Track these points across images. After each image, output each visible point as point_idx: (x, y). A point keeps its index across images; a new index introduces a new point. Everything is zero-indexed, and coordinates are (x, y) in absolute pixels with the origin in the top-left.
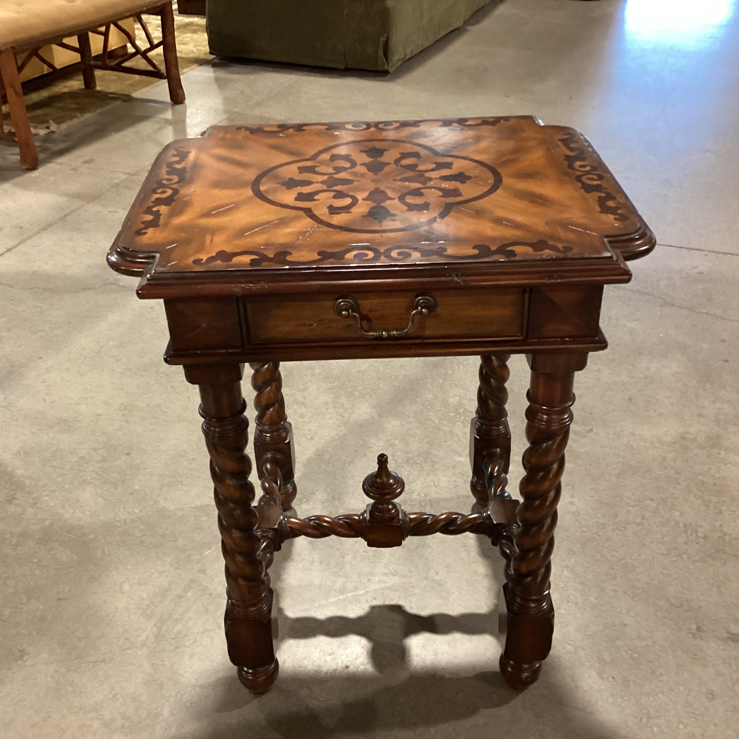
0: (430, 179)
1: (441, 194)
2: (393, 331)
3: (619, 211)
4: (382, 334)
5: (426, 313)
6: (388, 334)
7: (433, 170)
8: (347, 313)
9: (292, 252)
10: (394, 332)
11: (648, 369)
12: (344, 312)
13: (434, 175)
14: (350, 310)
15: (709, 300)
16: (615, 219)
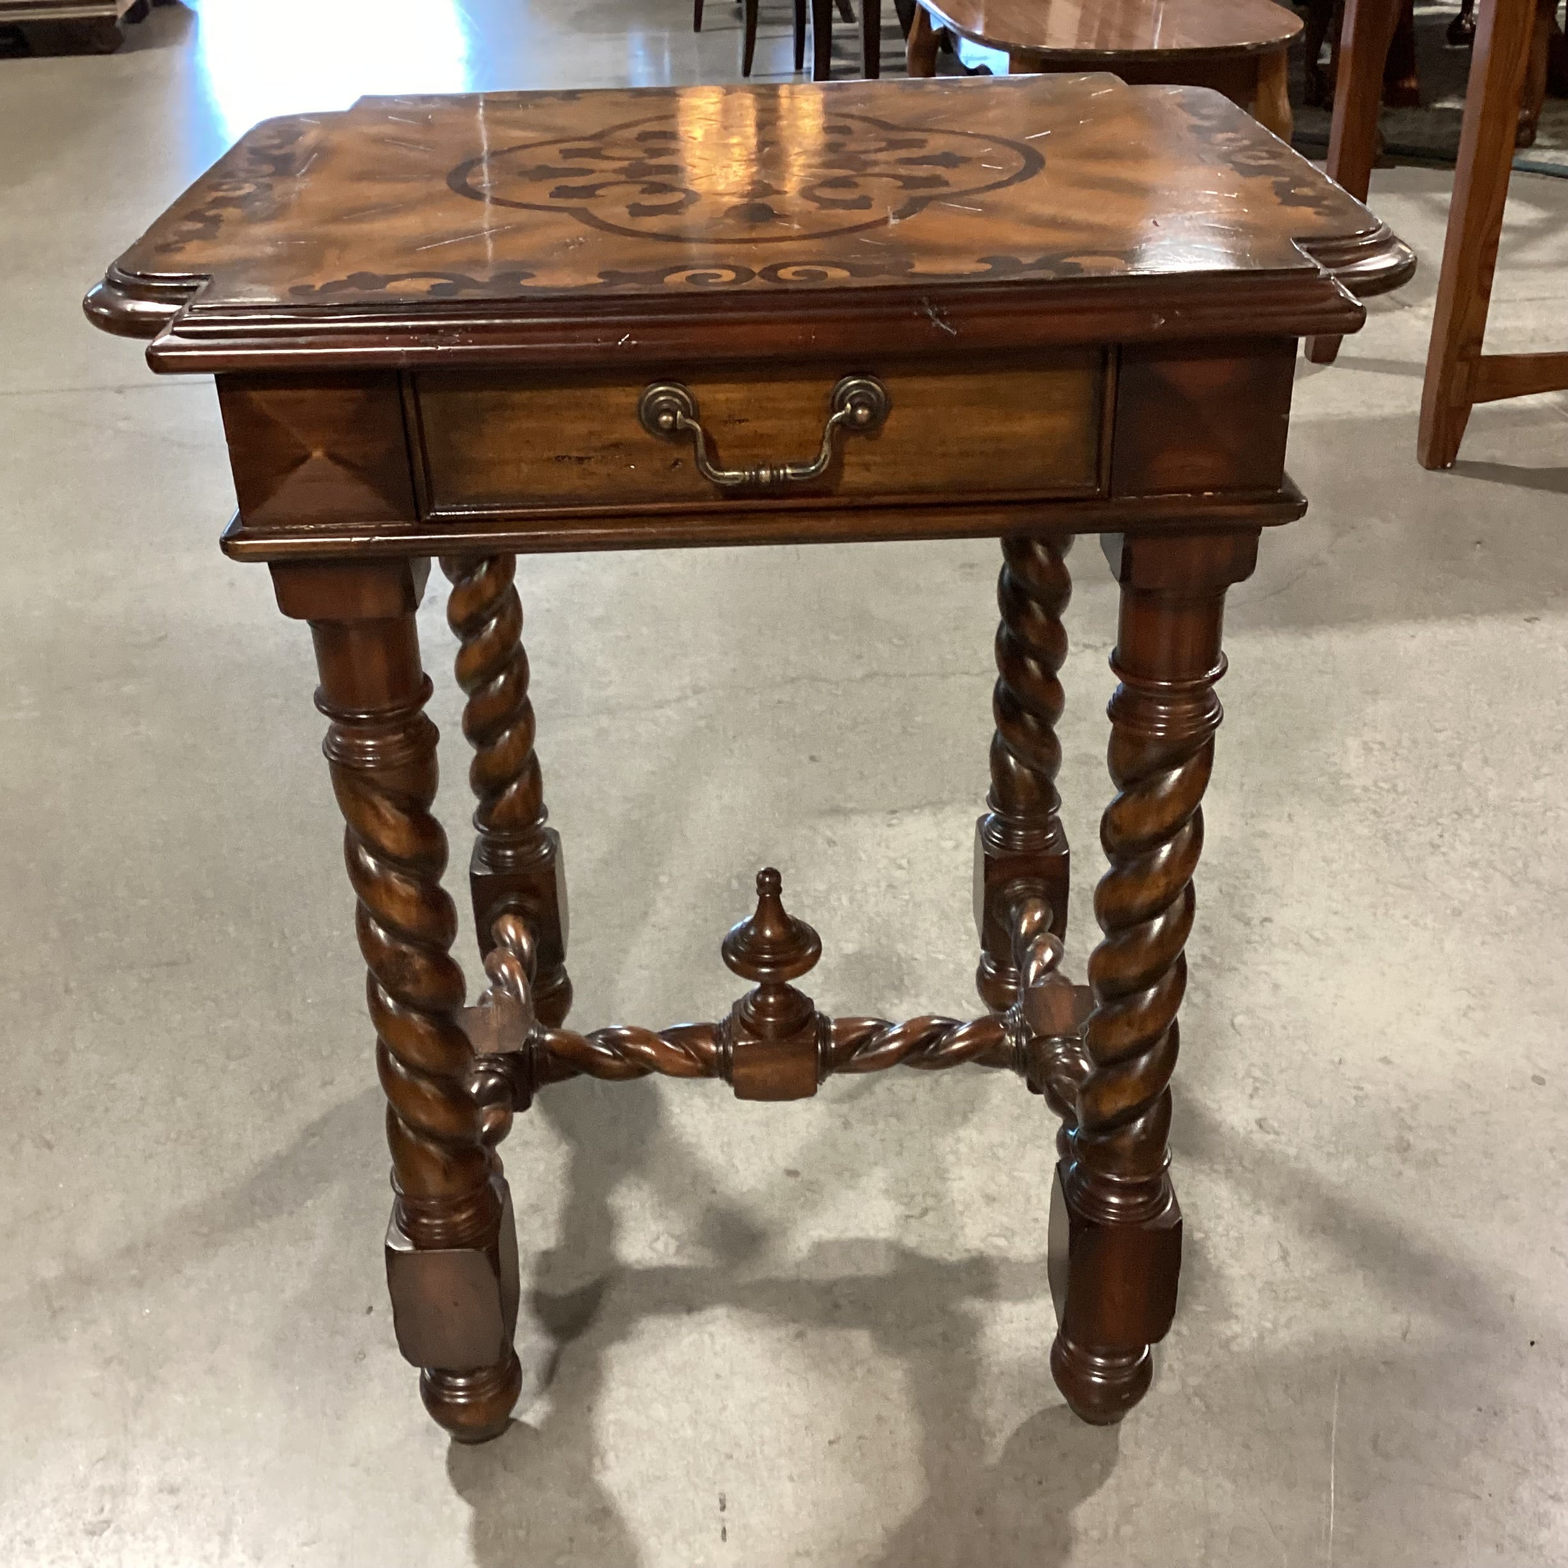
0: (875, 163)
1: (900, 183)
2: (785, 469)
3: (1326, 203)
4: (758, 475)
5: (864, 419)
6: (772, 474)
7: (880, 150)
8: (671, 418)
9: (535, 273)
10: (789, 471)
12: (664, 418)
13: (882, 156)
14: (679, 413)
16: (1316, 213)
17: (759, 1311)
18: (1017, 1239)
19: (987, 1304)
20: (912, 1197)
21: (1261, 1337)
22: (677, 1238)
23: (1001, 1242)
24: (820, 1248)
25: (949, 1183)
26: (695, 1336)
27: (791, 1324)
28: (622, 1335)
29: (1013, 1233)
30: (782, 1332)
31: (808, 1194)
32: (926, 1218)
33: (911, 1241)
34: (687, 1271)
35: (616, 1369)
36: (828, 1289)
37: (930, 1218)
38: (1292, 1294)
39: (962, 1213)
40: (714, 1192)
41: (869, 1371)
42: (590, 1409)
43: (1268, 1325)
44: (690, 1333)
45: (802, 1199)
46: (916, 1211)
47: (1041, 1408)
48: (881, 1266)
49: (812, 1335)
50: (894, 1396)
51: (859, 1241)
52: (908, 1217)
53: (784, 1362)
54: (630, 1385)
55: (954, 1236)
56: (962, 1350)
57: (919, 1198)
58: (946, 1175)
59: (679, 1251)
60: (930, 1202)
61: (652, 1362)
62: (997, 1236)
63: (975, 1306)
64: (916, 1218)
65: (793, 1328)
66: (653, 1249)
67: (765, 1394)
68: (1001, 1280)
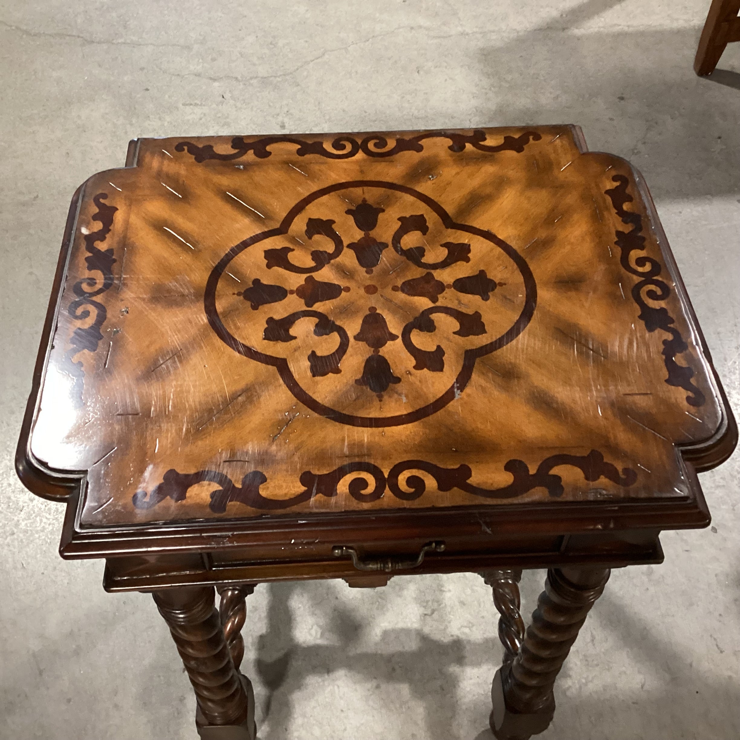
11: (79, 117)
15: (125, 27)
17: (359, 673)
18: (474, 629)
19: (461, 669)
20: (427, 602)
21: (580, 688)
22: (320, 627)
23: (467, 630)
24: (386, 633)
25: (444, 593)
26: (331, 687)
27: (374, 680)
28: (299, 687)
29: (473, 626)
30: (369, 685)
31: (380, 600)
32: (434, 615)
33: (426, 630)
34: (327, 648)
35: (297, 706)
36: (389, 659)
37: (435, 616)
38: (595, 662)
39: (450, 613)
40: (337, 598)
41: (409, 708)
42: (286, 730)
43: (584, 681)
44: (329, 685)
45: (377, 603)
46: (429, 612)
47: (483, 729)
48: (413, 645)
49: (383, 686)
50: (420, 722)
51: (403, 630)
52: (426, 615)
53: (371, 703)
54: (304, 716)
55: (446, 627)
56: (449, 695)
57: (430, 603)
58: (442, 589)
59: (322, 635)
60: (436, 605)
61: (313, 703)
62: (466, 627)
63: (454, 669)
64: (429, 615)
65: (374, 683)
66: (311, 635)
67: (362, 722)
68: (466, 654)
